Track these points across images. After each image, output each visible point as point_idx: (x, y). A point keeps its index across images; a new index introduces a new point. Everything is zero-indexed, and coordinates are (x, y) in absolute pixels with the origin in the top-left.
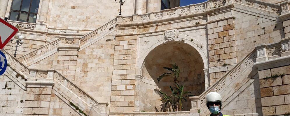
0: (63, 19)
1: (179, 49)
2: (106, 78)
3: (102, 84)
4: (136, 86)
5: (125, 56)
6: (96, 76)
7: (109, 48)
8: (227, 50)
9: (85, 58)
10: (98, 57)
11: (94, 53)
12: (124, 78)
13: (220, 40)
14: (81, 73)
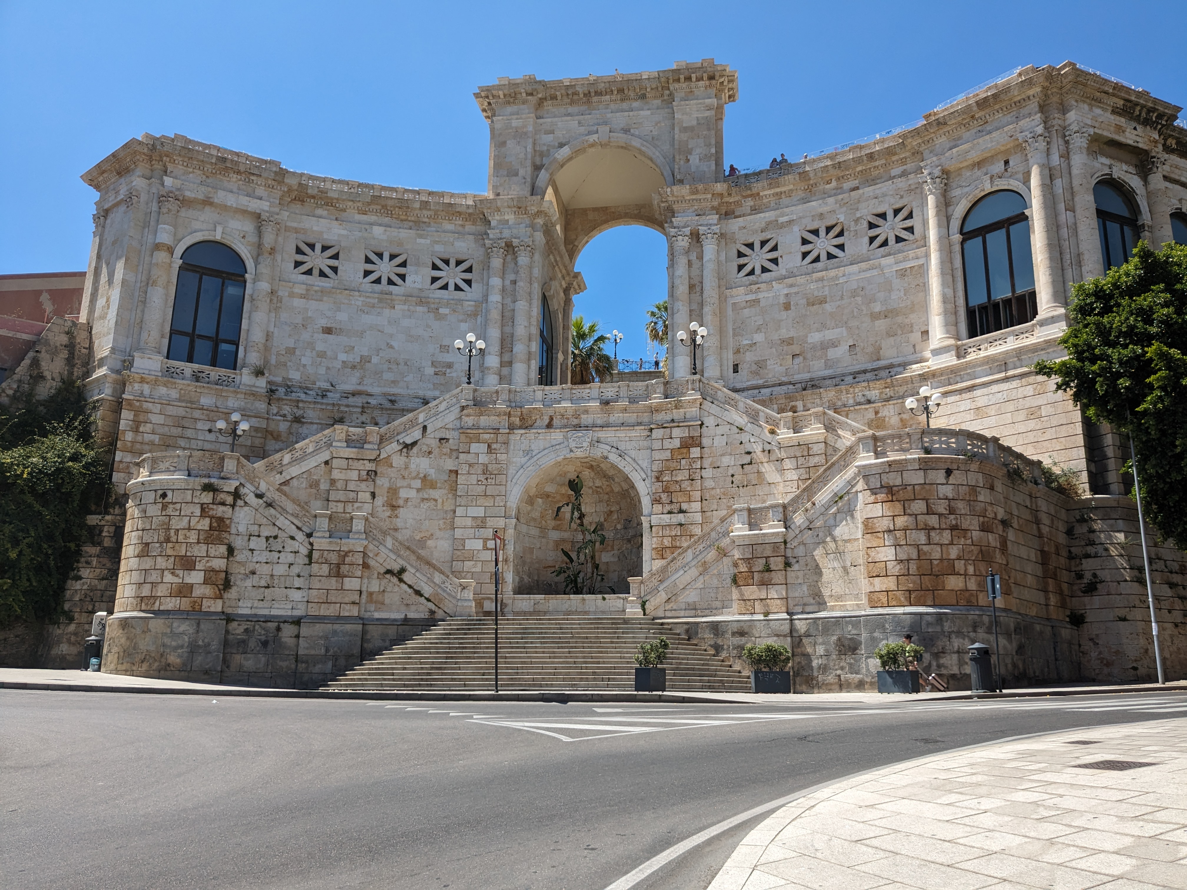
0: (304, 361)
1: (591, 467)
2: (441, 522)
3: (432, 535)
4: (507, 542)
5: (481, 477)
6: (419, 518)
7: (444, 457)
8: (686, 485)
9: (392, 475)
10: (422, 475)
11: (413, 466)
12: (481, 523)
13: (674, 465)
14: (385, 508)
